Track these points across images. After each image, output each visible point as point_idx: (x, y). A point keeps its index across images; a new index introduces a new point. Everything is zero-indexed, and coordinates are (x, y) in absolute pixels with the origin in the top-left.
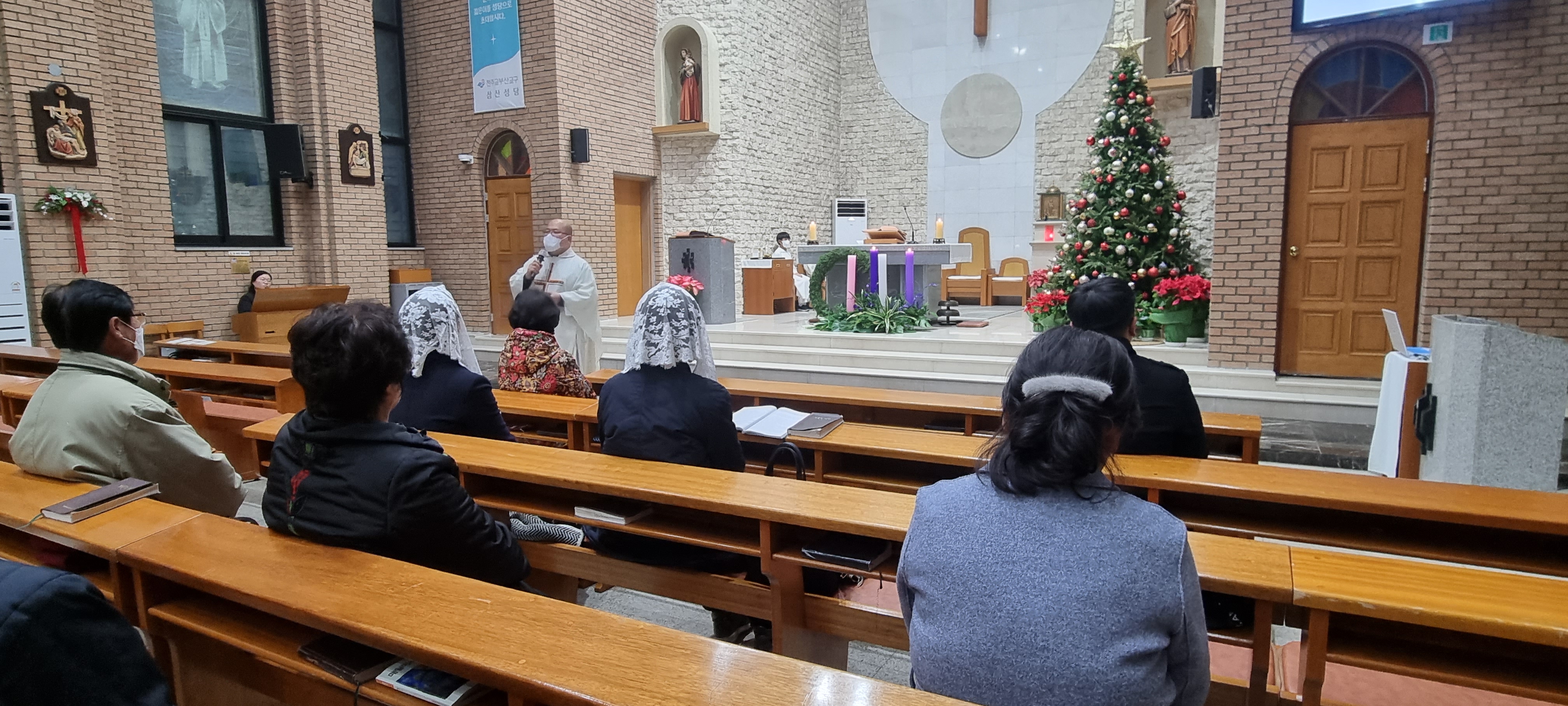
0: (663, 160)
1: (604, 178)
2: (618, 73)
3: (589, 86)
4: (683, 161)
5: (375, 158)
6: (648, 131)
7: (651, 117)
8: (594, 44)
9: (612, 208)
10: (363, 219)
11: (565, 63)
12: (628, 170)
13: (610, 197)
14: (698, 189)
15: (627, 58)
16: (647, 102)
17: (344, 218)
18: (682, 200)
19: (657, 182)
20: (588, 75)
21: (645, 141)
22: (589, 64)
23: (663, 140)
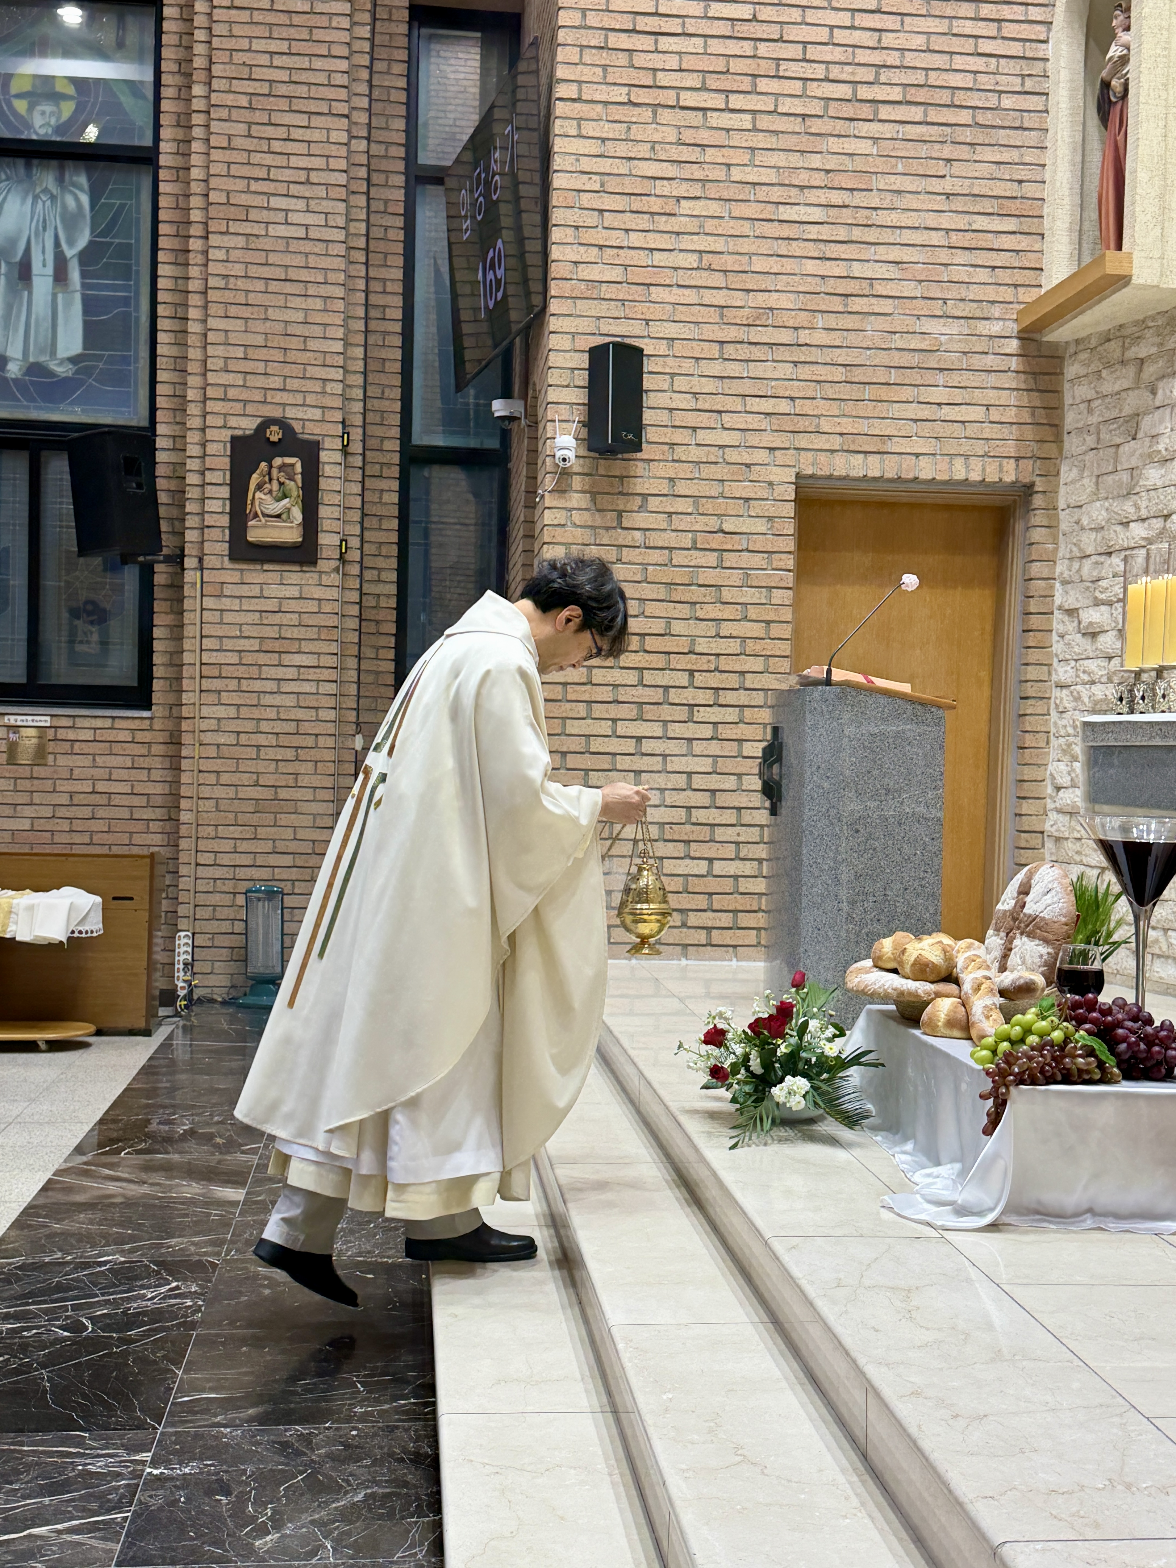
0: (1071, 419)
1: (747, 500)
2: (851, 146)
3: (698, 207)
4: (1115, 414)
5: (325, 498)
6: (996, 328)
7: (1020, 277)
8: (736, 66)
9: (779, 596)
10: (277, 645)
11: (593, 147)
12: (874, 467)
13: (770, 562)
14: (1144, 513)
15: (899, 89)
16: (997, 224)
17: (228, 644)
18: (1102, 559)
19: (1038, 501)
20: (697, 173)
21: (977, 362)
22: (704, 136)
23: (1072, 350)
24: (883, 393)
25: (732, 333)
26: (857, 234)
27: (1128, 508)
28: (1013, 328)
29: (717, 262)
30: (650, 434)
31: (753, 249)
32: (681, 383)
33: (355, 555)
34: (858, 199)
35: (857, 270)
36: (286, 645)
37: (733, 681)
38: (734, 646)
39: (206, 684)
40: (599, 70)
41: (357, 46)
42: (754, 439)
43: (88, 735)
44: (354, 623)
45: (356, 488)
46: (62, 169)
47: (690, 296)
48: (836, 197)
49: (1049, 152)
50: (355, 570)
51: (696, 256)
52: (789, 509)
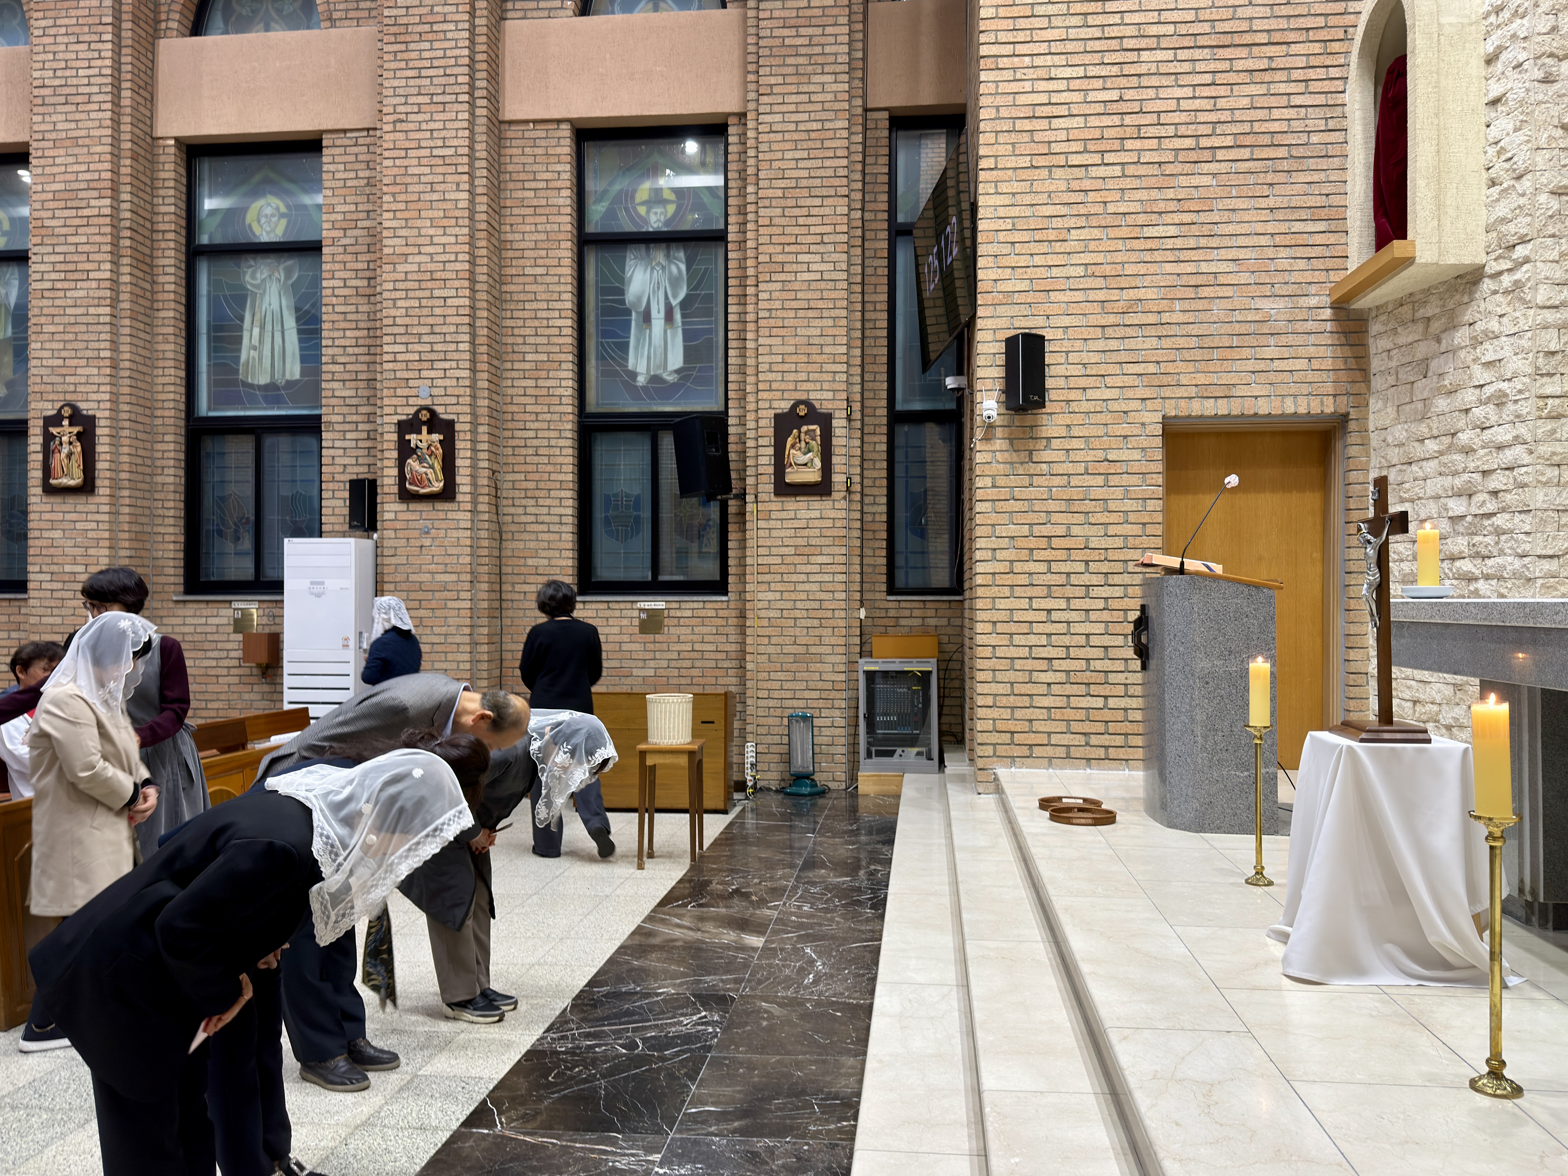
0: (1375, 364)
1: (1125, 437)
2: (1196, 181)
3: (1084, 234)
4: (1409, 359)
5: (836, 450)
6: (1313, 301)
7: (1330, 263)
8: (1108, 133)
9: (1152, 505)
10: (806, 550)
11: (1007, 200)
12: (1222, 408)
13: (1144, 481)
14: (1435, 432)
15: (1229, 138)
16: (1310, 227)
17: (774, 551)
18: (1404, 467)
19: (1352, 426)
20: (1082, 210)
21: (1299, 327)
22: (1087, 184)
23: (1373, 314)
24: (1227, 354)
25: (1111, 319)
26: (1203, 242)
27: (1423, 429)
28: (1326, 301)
29: (1098, 270)
30: (1051, 395)
31: (1125, 259)
32: (1073, 357)
33: (858, 488)
34: (1203, 217)
35: (1204, 267)
36: (811, 550)
37: (1119, 567)
38: (1119, 542)
39: (761, 578)
40: (1010, 147)
41: (853, 148)
42: (1130, 393)
43: (689, 613)
44: (857, 533)
45: (857, 443)
46: (668, 248)
47: (1079, 296)
48: (1187, 218)
49: (1349, 171)
50: (857, 497)
51: (1082, 268)
52: (1158, 442)
